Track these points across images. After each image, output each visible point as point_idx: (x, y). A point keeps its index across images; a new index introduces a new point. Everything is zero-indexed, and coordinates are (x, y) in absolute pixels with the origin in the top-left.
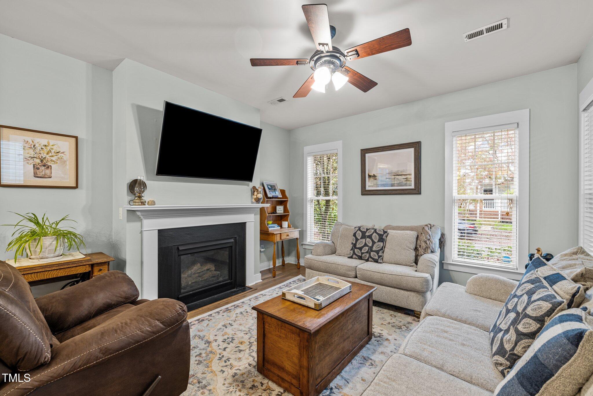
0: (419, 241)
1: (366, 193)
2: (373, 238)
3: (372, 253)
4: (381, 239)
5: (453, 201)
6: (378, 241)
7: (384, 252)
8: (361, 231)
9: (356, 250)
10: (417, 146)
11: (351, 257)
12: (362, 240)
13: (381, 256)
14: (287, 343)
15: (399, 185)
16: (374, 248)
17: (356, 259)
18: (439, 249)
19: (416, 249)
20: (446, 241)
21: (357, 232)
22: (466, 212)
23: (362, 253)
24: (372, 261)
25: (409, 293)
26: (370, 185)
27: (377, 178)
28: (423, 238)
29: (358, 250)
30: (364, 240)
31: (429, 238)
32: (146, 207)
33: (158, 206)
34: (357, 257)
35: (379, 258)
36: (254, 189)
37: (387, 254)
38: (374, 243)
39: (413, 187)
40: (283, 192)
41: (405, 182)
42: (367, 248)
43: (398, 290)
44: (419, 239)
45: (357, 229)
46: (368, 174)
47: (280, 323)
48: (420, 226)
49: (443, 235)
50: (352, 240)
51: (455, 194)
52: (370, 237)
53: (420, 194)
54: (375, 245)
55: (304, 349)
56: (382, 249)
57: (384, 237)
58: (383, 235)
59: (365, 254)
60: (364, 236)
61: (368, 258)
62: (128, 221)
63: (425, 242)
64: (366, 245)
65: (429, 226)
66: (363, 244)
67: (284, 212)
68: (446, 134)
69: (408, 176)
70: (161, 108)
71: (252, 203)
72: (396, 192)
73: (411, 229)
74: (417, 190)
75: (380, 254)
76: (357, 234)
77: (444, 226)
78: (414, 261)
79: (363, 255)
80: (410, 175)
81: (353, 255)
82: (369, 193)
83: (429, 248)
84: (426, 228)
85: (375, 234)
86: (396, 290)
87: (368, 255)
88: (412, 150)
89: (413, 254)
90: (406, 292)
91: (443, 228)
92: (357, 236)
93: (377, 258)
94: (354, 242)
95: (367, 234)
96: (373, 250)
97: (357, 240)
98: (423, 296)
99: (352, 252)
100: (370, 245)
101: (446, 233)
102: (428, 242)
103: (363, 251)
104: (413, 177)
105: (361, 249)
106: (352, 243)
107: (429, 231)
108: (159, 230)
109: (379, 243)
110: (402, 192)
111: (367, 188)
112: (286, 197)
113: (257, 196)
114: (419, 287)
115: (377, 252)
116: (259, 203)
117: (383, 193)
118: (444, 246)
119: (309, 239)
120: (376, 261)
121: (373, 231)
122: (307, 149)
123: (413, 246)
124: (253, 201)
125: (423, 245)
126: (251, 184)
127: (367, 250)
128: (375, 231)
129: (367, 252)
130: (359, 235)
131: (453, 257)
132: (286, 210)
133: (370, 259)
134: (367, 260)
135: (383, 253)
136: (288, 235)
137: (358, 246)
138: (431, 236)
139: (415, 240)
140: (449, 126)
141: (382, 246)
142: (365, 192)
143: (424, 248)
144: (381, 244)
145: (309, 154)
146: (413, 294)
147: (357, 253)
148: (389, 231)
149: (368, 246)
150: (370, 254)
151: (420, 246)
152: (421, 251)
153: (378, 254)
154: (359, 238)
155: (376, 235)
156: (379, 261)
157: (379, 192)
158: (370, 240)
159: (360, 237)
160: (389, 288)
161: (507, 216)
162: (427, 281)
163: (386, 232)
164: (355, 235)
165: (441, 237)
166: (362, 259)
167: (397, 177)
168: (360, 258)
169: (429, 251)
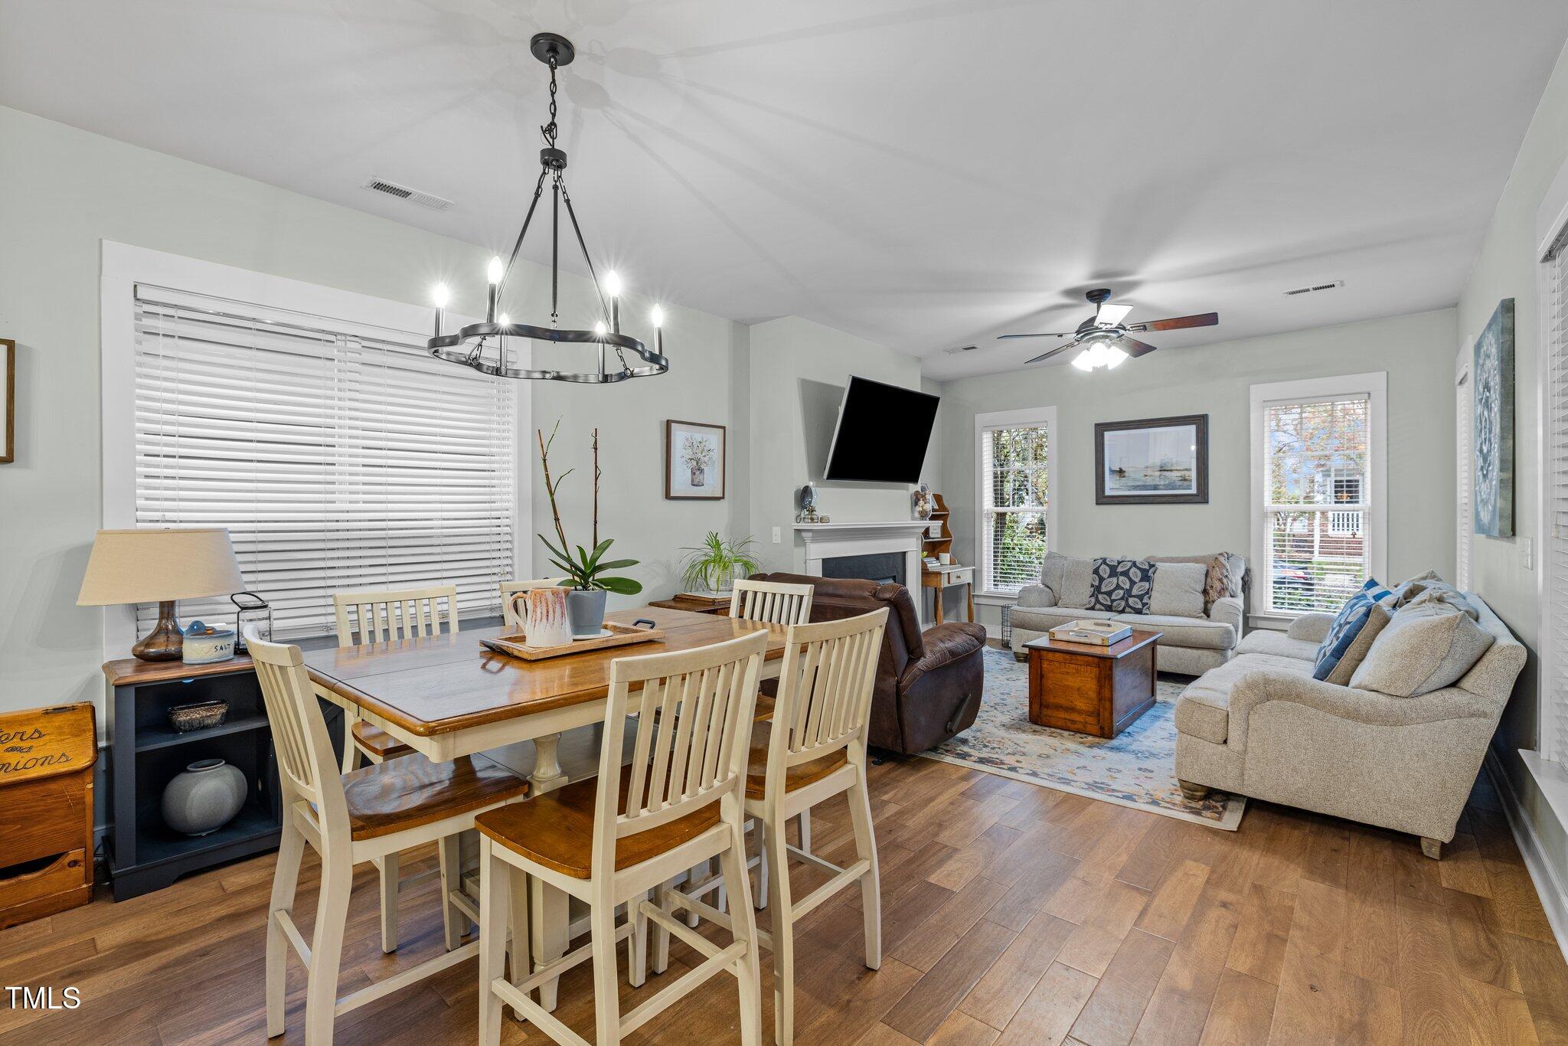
0: (1209, 580)
1: (1105, 500)
2: (1131, 575)
3: (1131, 600)
4: (1146, 577)
5: (1264, 515)
6: (1141, 580)
7: (1152, 598)
8: (1108, 565)
9: (1100, 596)
10: (1201, 422)
11: (1093, 608)
12: (1110, 579)
13: (1147, 604)
14: (1079, 678)
15: (1167, 487)
16: (1135, 592)
17: (1102, 610)
18: (1242, 594)
19: (1205, 592)
20: (1253, 580)
21: (1100, 566)
22: (1287, 538)
23: (1113, 601)
24: (1130, 613)
25: (1200, 652)
26: (1112, 487)
27: (1126, 474)
28: (1216, 573)
29: (1105, 596)
30: (1114, 580)
31: (1226, 573)
32: (819, 526)
33: (833, 524)
34: (1103, 608)
35: (1143, 606)
36: (917, 498)
37: (1155, 601)
38: (1133, 583)
39: (1194, 491)
40: (938, 498)
41: (1181, 483)
42: (1121, 592)
43: (1184, 649)
44: (1209, 576)
45: (1100, 561)
46: (1110, 469)
47: (1068, 657)
48: (1210, 556)
49: (1248, 571)
50: (1090, 579)
51: (1268, 503)
52: (1126, 574)
53: (1207, 502)
54: (1136, 587)
55: (1105, 678)
56: (1147, 593)
57: (1150, 573)
58: (1148, 571)
59: (1119, 602)
60: (1113, 573)
61: (1124, 608)
62: (795, 546)
63: (1221, 580)
64: (1118, 587)
65: (1226, 555)
66: (1114, 586)
67: (942, 537)
68: (1252, 404)
69: (1187, 473)
70: (847, 385)
71: (913, 518)
72: (1164, 499)
73: (1196, 560)
74: (1202, 497)
75: (1145, 601)
76: (1100, 571)
77: (1250, 556)
78: (1203, 610)
79: (1115, 604)
80: (1190, 470)
81: (1095, 604)
82: (1111, 500)
83: (1227, 589)
84: (1222, 559)
85: (1133, 569)
86: (1180, 649)
87: (1123, 603)
88: (1193, 428)
89: (1201, 599)
90: (1195, 651)
91: (1248, 560)
92: (1101, 573)
93: (1140, 606)
94: (1097, 583)
95: (1120, 569)
96: (1133, 594)
97: (1101, 579)
98: (1222, 655)
99: (1093, 600)
100: (1127, 586)
101: (1254, 567)
102: (1225, 580)
103: (1113, 597)
104: (1193, 475)
105: (1109, 593)
106: (1092, 586)
107: (1225, 563)
108: (823, 559)
109: (1143, 583)
110: (1175, 499)
111: (1108, 493)
112: (945, 509)
113: (924, 508)
114: (1216, 641)
115: (1140, 597)
116: (926, 520)
117: (1139, 501)
118: (1249, 589)
119: (986, 585)
120: (1139, 612)
121: (1130, 564)
122: (981, 419)
123: (1201, 587)
124: (917, 515)
125: (1217, 585)
126: (913, 488)
127: (1120, 596)
128: (1134, 564)
129: (1122, 598)
130: (1105, 571)
131: (1265, 608)
132: (944, 530)
133: (1128, 609)
134: (1123, 612)
135: (1150, 598)
136: (959, 577)
137: (1104, 589)
138: (1229, 570)
139: (1203, 577)
140: (1259, 392)
141: (1147, 588)
142: (1102, 499)
143: (1218, 589)
144: (1146, 585)
145: (986, 428)
146: (1206, 652)
147: (1102, 601)
148: (1158, 564)
149: (1122, 588)
150: (1127, 600)
151: (1212, 587)
152: (1213, 594)
153: (1141, 601)
154: (1105, 576)
155: (1137, 570)
156: (1144, 611)
157: (1131, 500)
158: (1126, 579)
159: (1107, 575)
160: (1167, 647)
161: (1354, 537)
162: (1228, 632)
163: (1154, 566)
164: (1096, 571)
165: (1244, 575)
166: (1111, 611)
167: (1165, 473)
168: (1109, 609)
169: (1228, 594)
